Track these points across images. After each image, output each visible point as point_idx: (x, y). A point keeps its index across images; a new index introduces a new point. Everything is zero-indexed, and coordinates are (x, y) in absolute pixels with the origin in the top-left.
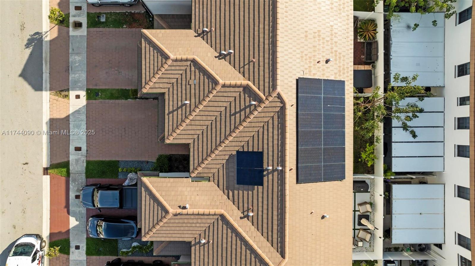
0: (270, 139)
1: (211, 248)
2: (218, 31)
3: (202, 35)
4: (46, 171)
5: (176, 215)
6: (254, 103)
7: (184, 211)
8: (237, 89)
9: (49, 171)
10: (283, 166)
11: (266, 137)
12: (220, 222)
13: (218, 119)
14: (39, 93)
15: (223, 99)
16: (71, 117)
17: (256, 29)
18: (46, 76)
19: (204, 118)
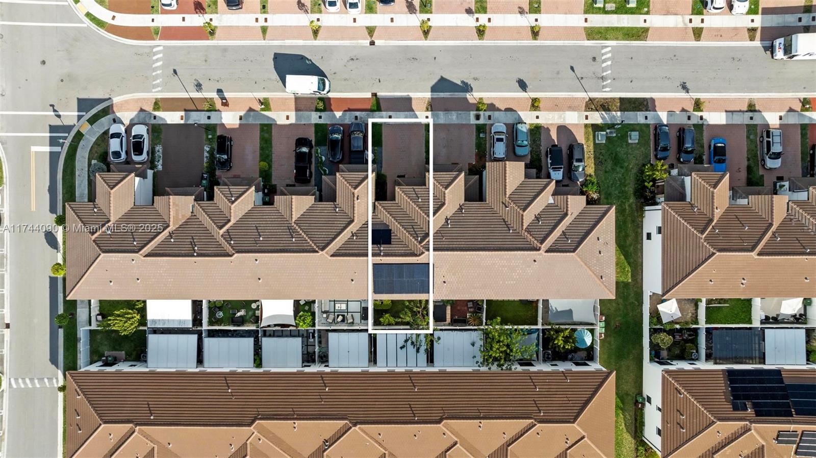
0: (398, 249)
1: (333, 214)
2: (462, 218)
3: (461, 208)
4: (375, 95)
5: (353, 194)
6: (419, 239)
7: (356, 199)
8: (427, 229)
9: (374, 97)
10: (384, 256)
11: (400, 246)
12: (349, 220)
13: (410, 218)
14: (430, 90)
15: (422, 221)
16: (413, 113)
17: (462, 240)
18: (442, 95)
19: (411, 210)
